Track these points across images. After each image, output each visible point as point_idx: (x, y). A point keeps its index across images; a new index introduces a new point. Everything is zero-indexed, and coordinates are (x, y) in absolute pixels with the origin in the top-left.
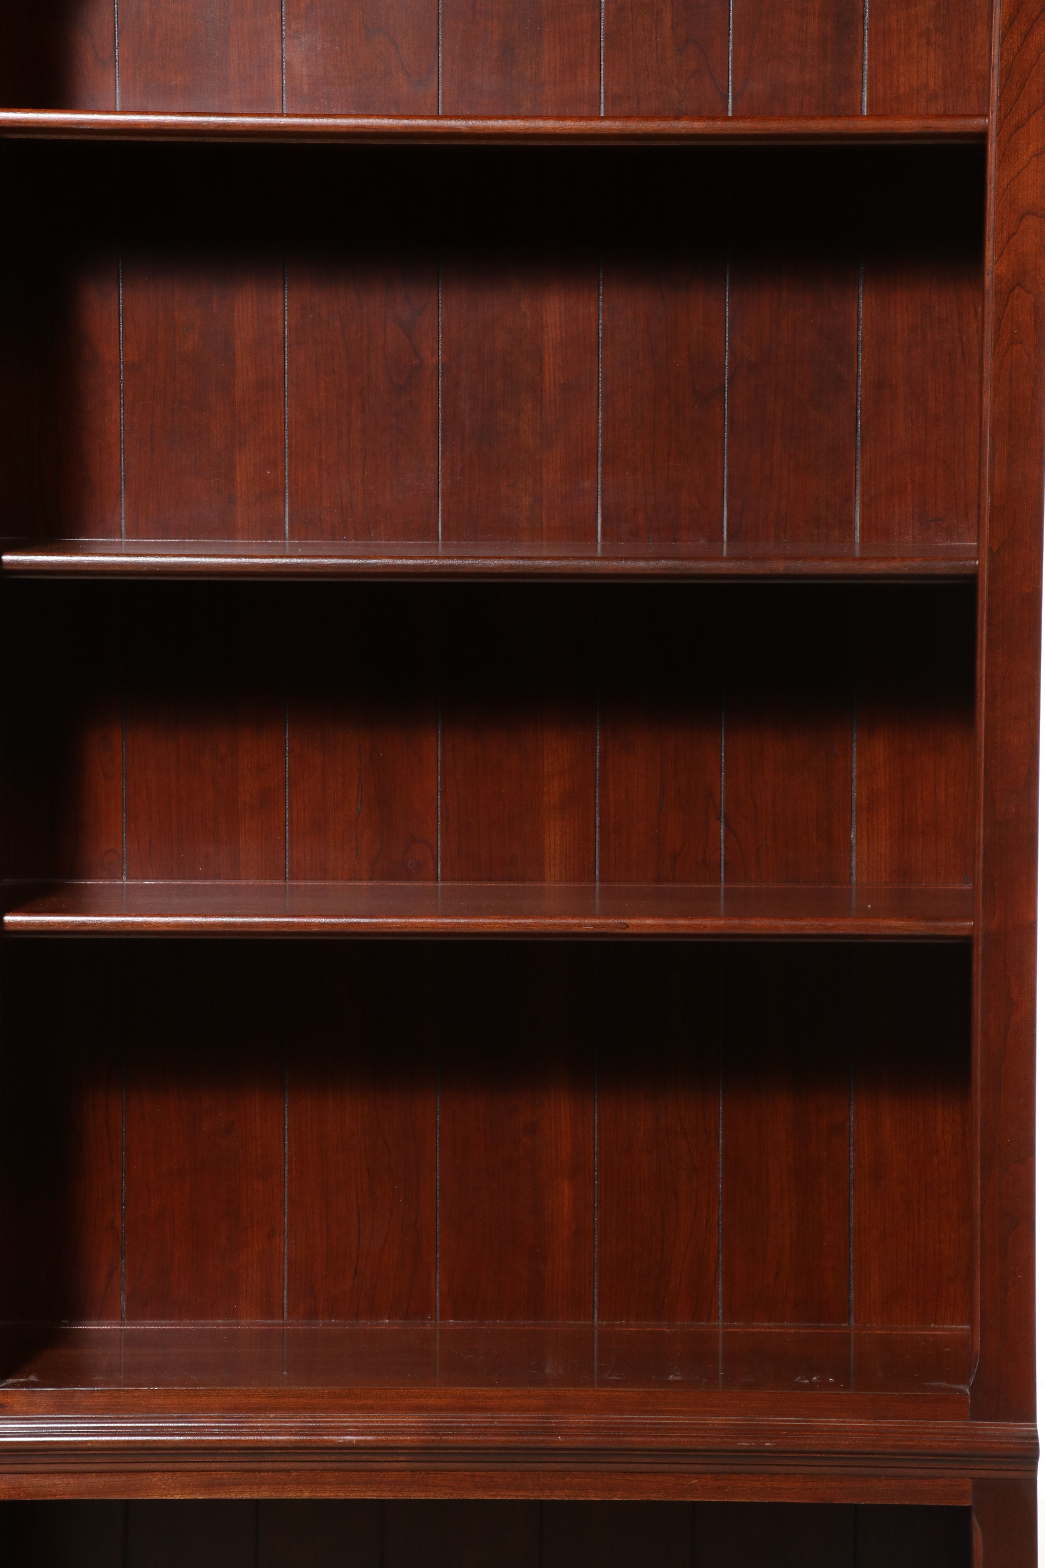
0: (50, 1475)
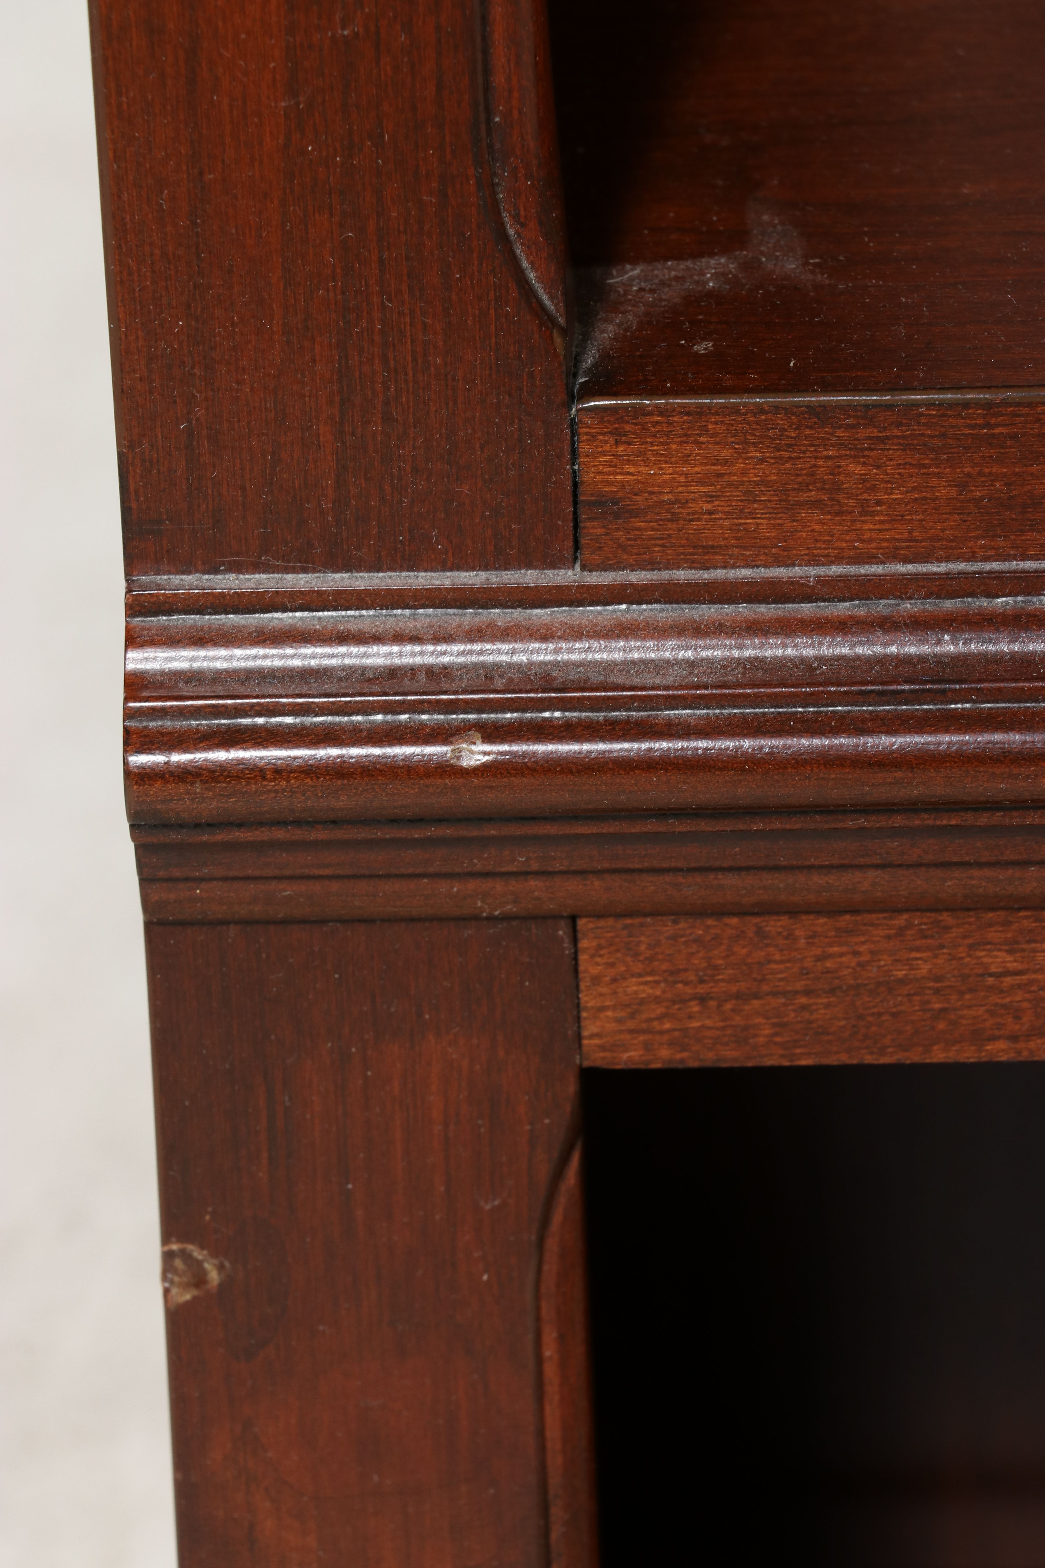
0: (946, 918)
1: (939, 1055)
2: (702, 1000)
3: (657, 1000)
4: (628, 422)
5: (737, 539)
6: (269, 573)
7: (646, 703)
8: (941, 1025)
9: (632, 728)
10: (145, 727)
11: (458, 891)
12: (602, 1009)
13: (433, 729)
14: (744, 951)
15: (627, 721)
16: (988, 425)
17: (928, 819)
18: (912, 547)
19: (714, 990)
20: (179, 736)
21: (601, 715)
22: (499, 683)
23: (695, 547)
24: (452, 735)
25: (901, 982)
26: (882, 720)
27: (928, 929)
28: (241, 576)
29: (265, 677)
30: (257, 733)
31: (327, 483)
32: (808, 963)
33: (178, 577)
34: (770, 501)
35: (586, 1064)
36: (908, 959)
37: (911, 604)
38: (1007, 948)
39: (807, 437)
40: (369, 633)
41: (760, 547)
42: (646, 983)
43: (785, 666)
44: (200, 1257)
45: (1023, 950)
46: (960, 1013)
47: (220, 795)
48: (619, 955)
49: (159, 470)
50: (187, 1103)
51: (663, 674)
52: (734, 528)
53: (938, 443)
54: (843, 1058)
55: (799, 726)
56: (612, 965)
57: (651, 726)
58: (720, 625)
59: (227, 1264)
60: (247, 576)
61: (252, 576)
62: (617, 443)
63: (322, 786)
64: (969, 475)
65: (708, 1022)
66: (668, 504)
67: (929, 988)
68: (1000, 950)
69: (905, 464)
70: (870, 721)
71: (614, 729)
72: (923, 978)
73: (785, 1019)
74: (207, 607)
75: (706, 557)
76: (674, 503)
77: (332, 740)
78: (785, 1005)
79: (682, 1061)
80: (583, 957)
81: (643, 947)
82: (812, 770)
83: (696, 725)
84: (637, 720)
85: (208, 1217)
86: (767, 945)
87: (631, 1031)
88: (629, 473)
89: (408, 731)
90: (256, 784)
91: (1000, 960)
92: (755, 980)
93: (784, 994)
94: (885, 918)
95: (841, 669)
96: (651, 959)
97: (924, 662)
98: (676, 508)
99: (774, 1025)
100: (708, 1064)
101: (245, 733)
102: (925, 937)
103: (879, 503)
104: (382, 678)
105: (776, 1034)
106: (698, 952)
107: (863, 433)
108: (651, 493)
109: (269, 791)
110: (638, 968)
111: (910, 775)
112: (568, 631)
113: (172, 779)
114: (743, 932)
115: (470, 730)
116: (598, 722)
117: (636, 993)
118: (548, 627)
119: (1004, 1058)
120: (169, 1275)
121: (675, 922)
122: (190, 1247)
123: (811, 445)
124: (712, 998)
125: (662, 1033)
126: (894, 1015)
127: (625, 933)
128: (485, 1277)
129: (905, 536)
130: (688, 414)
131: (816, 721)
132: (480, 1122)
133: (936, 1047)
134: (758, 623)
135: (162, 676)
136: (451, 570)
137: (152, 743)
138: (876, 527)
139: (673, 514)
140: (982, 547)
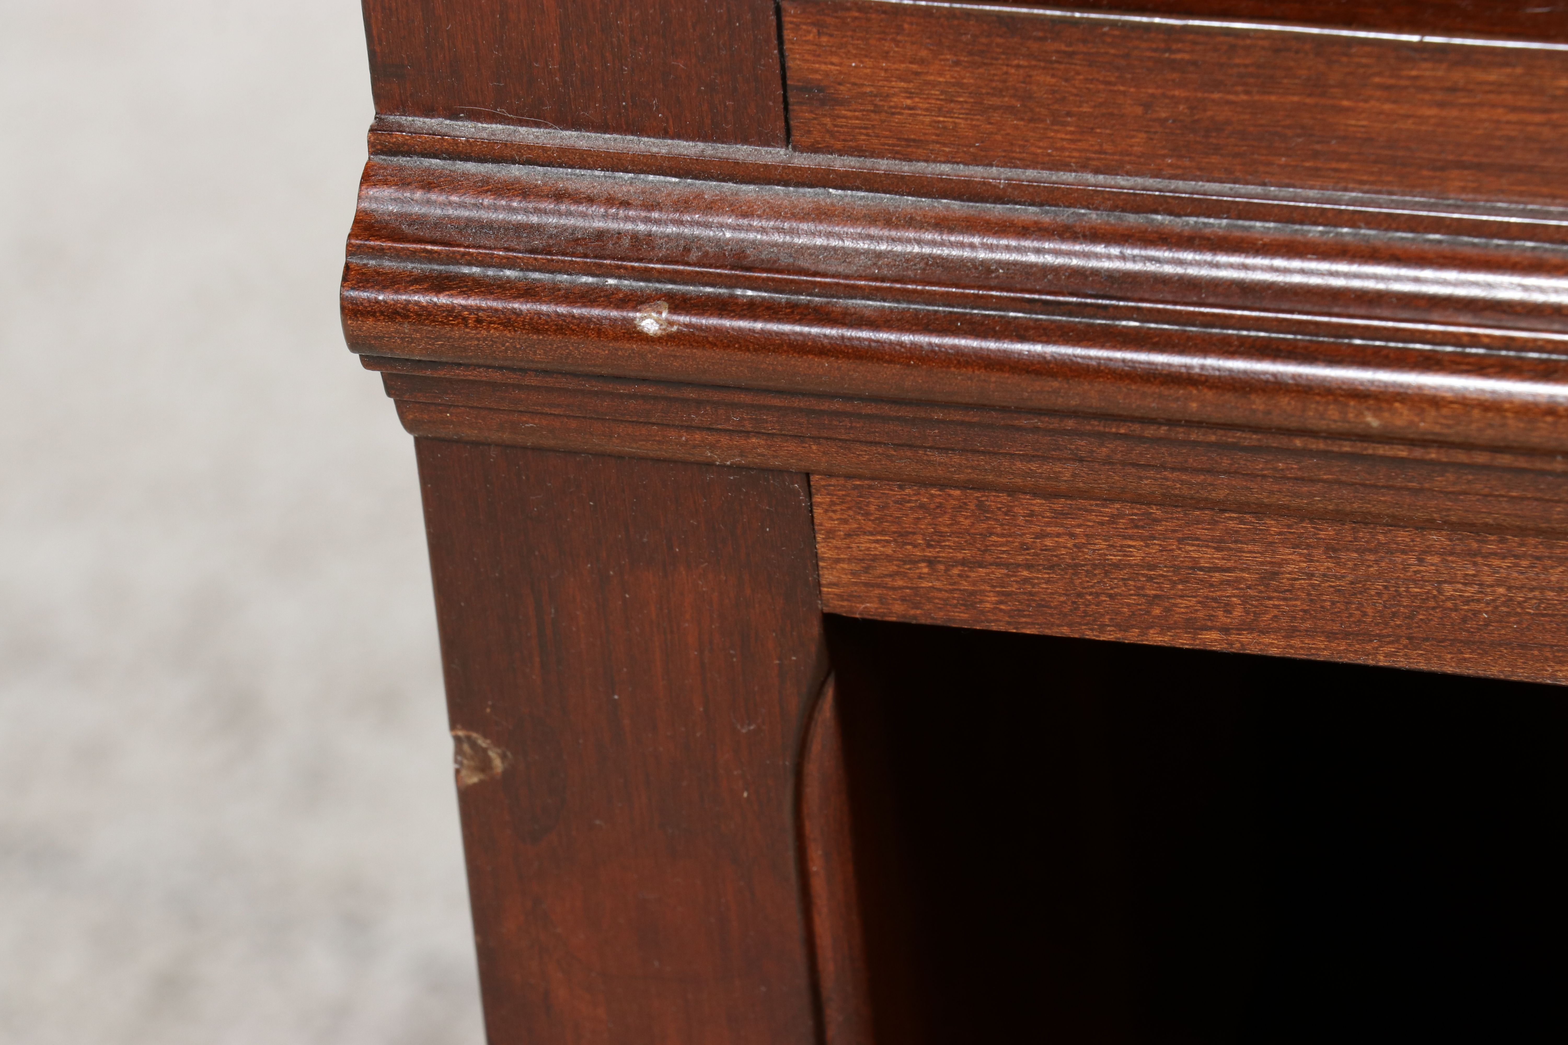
1: (1156, 638)
2: (931, 562)
3: (889, 558)
4: (828, 15)
5: (937, 135)
6: (505, 124)
7: (826, 290)
8: (1157, 611)
9: (809, 314)
10: (365, 265)
11: (687, 440)
12: (838, 561)
13: (626, 295)
14: (967, 522)
15: (807, 306)
16: (1168, 50)
17: (1098, 426)
18: (1102, 159)
19: (941, 555)
20: (394, 277)
21: (782, 297)
22: (694, 256)
23: (899, 139)
24: (642, 303)
25: (1116, 566)
26: (1044, 329)
27: (1139, 520)
28: (480, 125)
29: (482, 227)
30: (464, 281)
31: (552, 46)
32: (1028, 539)
33: (421, 119)
34: (966, 102)
35: (826, 610)
36: (1122, 546)
37: (1097, 215)
38: (1215, 545)
39: (998, 45)
40: (584, 193)
41: (959, 145)
42: (877, 541)
43: (965, 265)
44: (484, 745)
45: (1231, 549)
46: (1173, 601)
47: (428, 337)
48: (851, 513)
49: (398, 18)
50: (463, 604)
51: (850, 262)
52: (934, 124)
53: (1123, 63)
54: (1065, 631)
55: (965, 327)
56: (845, 521)
57: (828, 314)
58: (911, 218)
59: (509, 754)
60: (485, 125)
61: (489, 126)
62: (819, 34)
63: (519, 339)
64: (1153, 95)
65: (938, 584)
66: (871, 96)
67: (1143, 575)
68: (1207, 546)
69: (1092, 80)
70: (1034, 328)
71: (792, 312)
72: (1137, 565)
73: (1009, 589)
74: (442, 152)
75: (909, 150)
76: (876, 96)
77: (531, 296)
78: (1007, 575)
79: (915, 617)
80: (818, 511)
81: (872, 508)
82: (973, 371)
83: (869, 317)
84: (816, 306)
85: (488, 710)
86: (988, 519)
87: (866, 584)
88: (832, 64)
89: (602, 294)
90: (459, 330)
91: (1208, 556)
92: (979, 550)
93: (1007, 565)
94: (1097, 505)
95: (1016, 274)
96: (881, 520)
97: (1096, 275)
98: (877, 101)
99: (999, 593)
100: (939, 623)
101: (453, 280)
102: (1137, 527)
103: (1069, 114)
104: (590, 239)
105: (1001, 602)
106: (925, 518)
107: (1051, 46)
108: (854, 84)
109: (472, 338)
110: (870, 526)
111: (1066, 386)
112: (767, 210)
113: (382, 318)
114: (965, 504)
115: (659, 299)
116: (779, 303)
117: (868, 549)
118: (750, 204)
119: (1217, 648)
120: (459, 758)
121: (901, 487)
122: (474, 735)
123: (1003, 53)
124: (939, 562)
125: (894, 589)
126: (1111, 596)
127: (855, 493)
128: (745, 795)
129: (1097, 148)
130: (884, 12)
131: (982, 324)
132: (732, 652)
133: (1151, 631)
134: (947, 220)
135: (389, 216)
136: (672, 138)
137: (368, 281)
138: (1068, 137)
139: (876, 106)
140: (1170, 165)
